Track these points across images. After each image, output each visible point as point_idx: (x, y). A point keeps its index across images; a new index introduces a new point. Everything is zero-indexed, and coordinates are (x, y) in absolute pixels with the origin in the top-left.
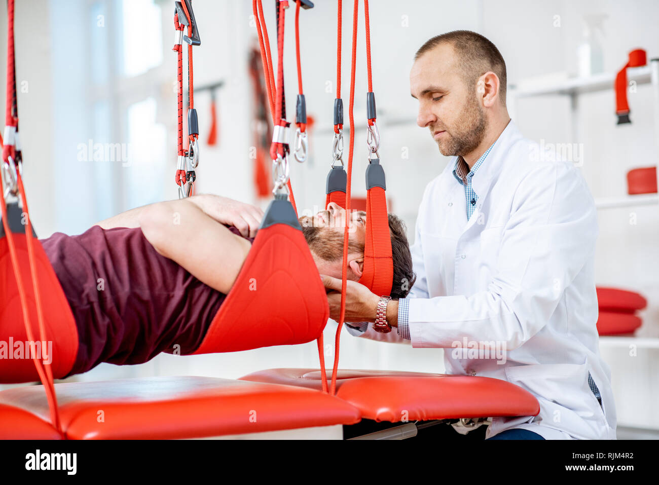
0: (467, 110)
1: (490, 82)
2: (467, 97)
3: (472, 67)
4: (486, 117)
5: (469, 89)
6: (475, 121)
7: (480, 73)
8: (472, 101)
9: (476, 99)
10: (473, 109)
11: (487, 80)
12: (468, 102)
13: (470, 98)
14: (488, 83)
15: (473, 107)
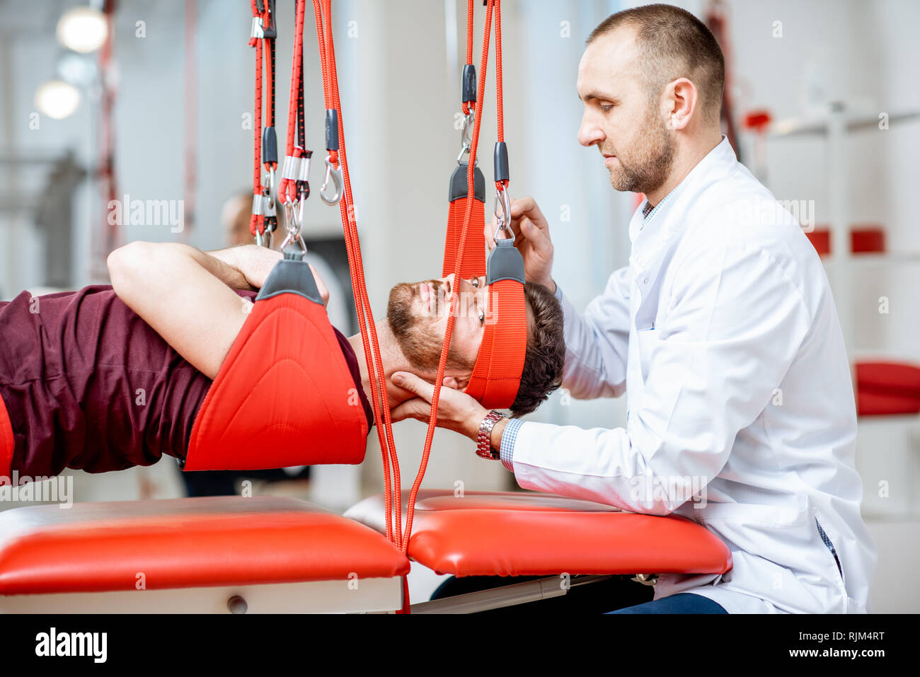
0: (644, 131)
1: (683, 93)
2: (645, 112)
3: (658, 68)
4: (676, 144)
5: (651, 101)
6: (656, 148)
7: (669, 79)
8: (654, 119)
9: (659, 117)
10: (653, 131)
11: (677, 89)
12: (648, 120)
13: (651, 114)
14: (679, 94)
15: (655, 129)
